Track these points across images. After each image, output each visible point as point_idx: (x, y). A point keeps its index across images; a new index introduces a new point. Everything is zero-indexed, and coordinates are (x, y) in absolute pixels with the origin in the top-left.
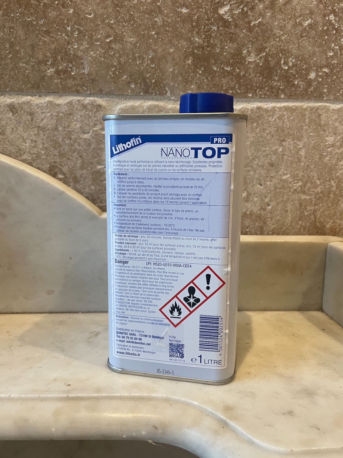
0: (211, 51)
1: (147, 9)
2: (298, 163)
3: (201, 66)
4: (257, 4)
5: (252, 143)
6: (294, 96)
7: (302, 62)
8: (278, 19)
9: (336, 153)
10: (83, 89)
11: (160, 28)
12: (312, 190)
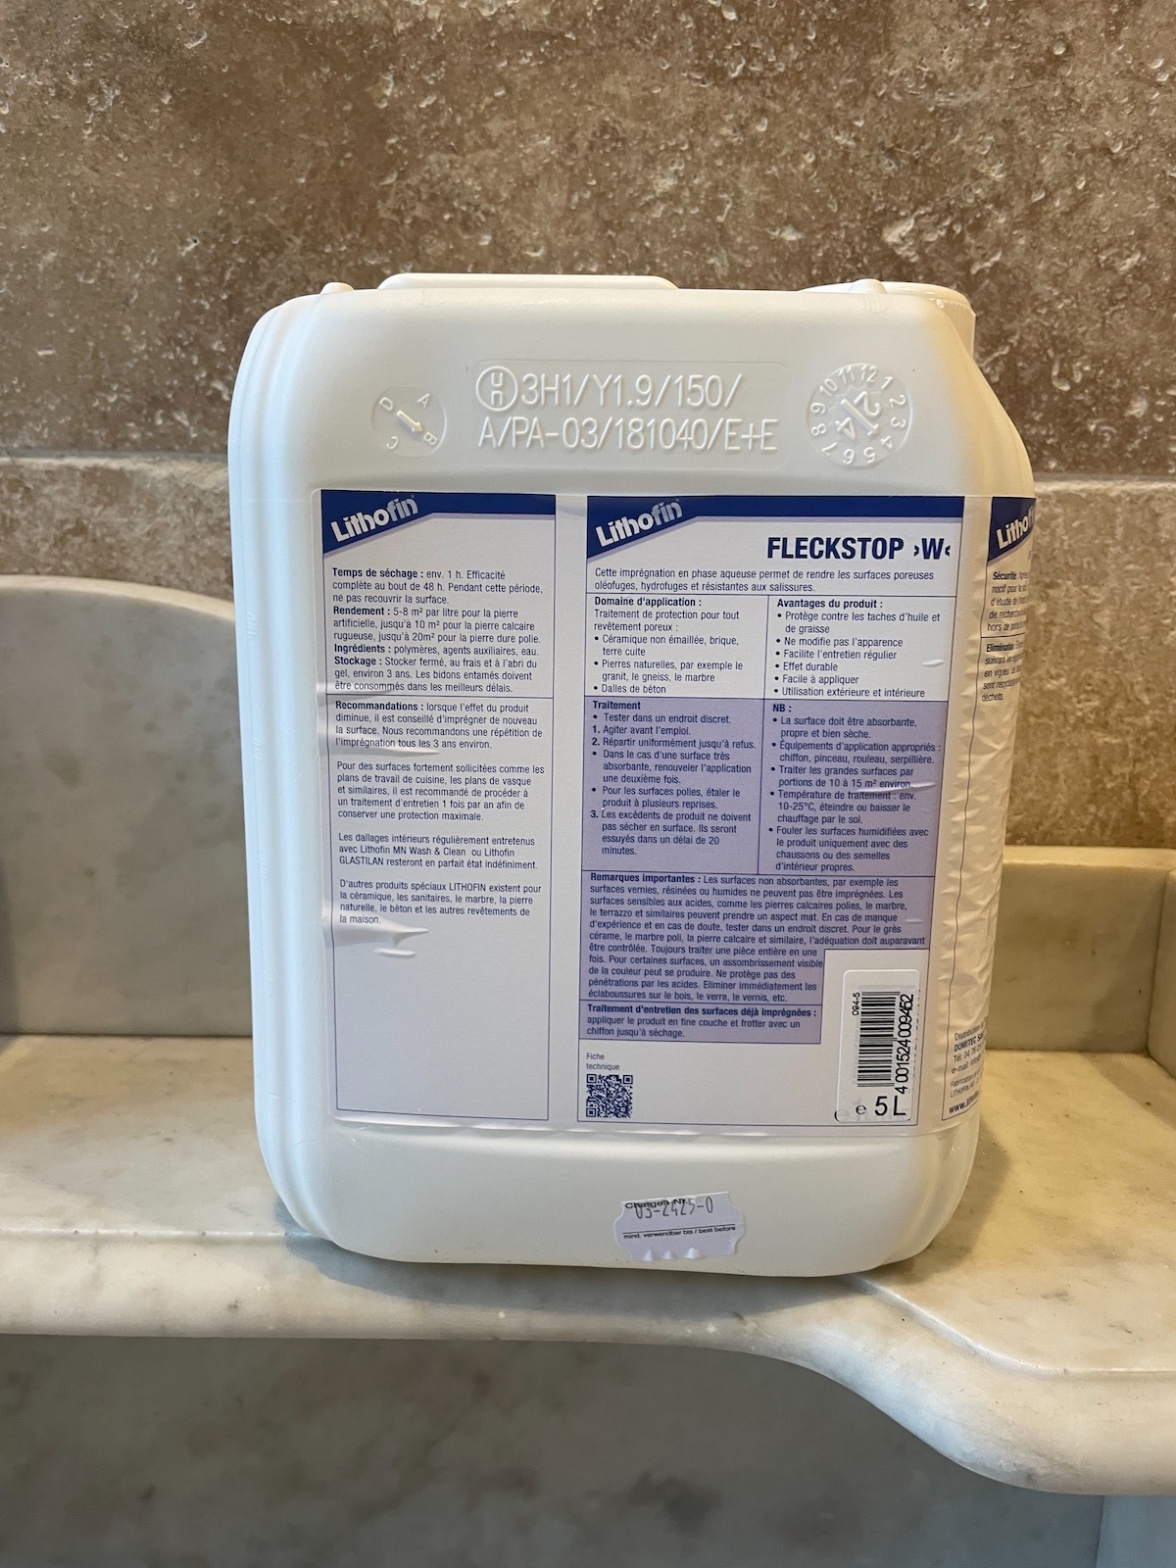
1: (688, 234)
2: (1090, 646)
4: (989, 214)
6: (1084, 463)
7: (1109, 373)
8: (1049, 254)
12: (1127, 719)
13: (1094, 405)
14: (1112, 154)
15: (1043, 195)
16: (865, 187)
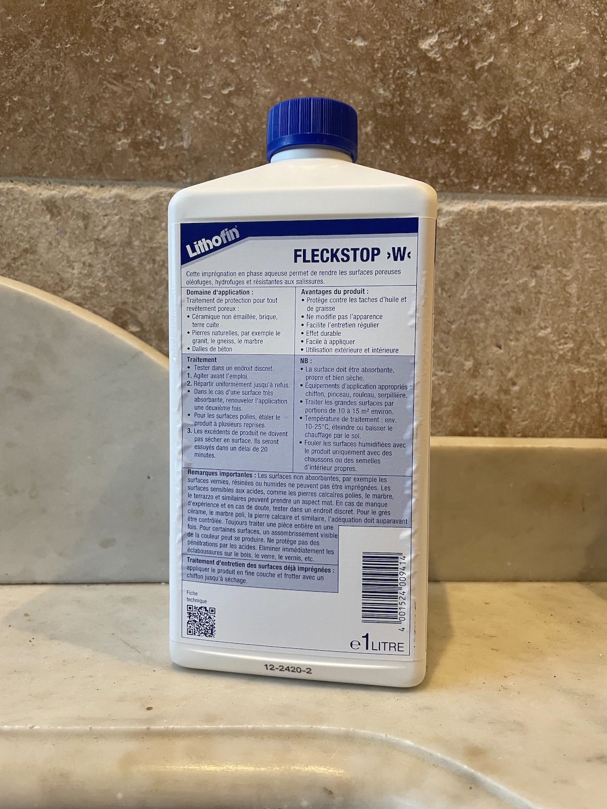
0: (406, 111)
1: (294, 40)
2: (565, 308)
3: (389, 136)
4: (485, 33)
5: (482, 271)
6: (553, 189)
7: (566, 132)
8: (523, 58)
10: (179, 175)
11: (316, 72)
12: (592, 356)
13: (558, 152)
15: (517, 23)
16: (406, 15)
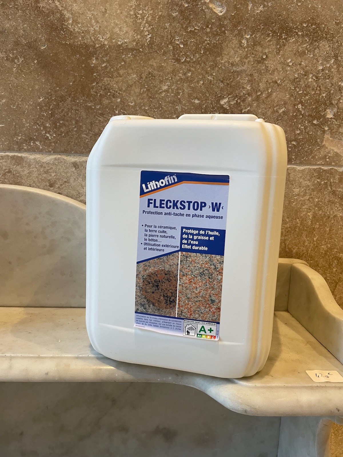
1: (171, 100)
4: (247, 97)
9: (300, 201)
14: (277, 83)
15: (260, 93)
16: (216, 90)
